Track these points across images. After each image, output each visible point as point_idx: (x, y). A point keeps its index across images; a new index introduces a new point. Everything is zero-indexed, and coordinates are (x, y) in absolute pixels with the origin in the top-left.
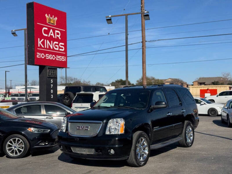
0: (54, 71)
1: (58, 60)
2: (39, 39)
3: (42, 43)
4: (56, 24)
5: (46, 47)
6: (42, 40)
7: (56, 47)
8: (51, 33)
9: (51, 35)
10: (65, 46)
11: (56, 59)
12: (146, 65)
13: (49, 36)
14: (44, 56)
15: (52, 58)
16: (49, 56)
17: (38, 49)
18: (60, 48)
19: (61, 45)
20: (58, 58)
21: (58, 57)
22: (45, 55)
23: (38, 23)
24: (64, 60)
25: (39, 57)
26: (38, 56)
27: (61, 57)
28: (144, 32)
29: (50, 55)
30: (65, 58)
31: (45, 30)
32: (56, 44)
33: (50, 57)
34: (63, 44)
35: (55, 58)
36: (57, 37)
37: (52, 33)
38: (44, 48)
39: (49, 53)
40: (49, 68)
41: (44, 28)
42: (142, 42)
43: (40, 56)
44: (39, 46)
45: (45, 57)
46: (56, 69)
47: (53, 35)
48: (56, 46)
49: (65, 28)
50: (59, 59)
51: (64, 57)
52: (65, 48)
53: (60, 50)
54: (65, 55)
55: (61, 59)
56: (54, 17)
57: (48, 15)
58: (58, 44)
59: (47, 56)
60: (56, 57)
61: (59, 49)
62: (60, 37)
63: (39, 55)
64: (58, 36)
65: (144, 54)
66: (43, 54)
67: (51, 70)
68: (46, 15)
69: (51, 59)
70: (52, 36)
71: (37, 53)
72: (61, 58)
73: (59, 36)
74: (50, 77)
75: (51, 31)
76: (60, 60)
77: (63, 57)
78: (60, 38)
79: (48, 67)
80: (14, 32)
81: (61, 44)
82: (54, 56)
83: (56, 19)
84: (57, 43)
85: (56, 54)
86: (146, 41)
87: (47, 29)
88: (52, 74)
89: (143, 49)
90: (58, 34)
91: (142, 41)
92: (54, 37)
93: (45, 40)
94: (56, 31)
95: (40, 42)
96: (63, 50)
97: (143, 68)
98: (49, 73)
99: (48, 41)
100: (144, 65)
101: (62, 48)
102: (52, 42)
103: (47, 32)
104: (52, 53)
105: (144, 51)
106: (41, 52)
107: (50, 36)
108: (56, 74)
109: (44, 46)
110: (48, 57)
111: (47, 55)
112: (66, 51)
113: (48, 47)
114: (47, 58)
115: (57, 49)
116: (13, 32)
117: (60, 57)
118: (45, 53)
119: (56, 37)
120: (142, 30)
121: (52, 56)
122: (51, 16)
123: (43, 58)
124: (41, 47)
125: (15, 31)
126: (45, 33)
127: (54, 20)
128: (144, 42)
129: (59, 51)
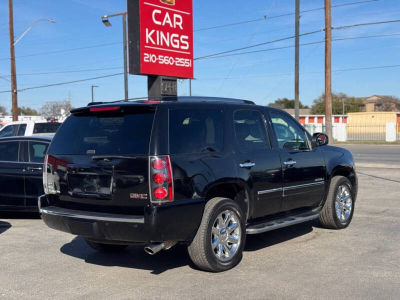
0: (172, 85)
1: (178, 65)
2: (147, 30)
3: (152, 36)
4: (175, 2)
5: (158, 44)
6: (153, 31)
7: (176, 43)
8: (167, 19)
9: (168, 22)
10: (190, 41)
11: (175, 63)
12: (331, 71)
13: (164, 24)
14: (156, 59)
15: (169, 62)
16: (163, 58)
17: (146, 47)
18: (181, 44)
19: (184, 40)
20: (178, 62)
21: (178, 60)
22: (157, 57)
23: (145, 3)
24: (187, 64)
25: (148, 61)
26: (146, 59)
27: (183, 59)
28: (329, 11)
29: (166, 57)
30: (189, 62)
31: (156, 14)
32: (174, 38)
33: (165, 60)
34: (187, 37)
35: (173, 61)
36: (177, 26)
37: (169, 18)
38: (156, 46)
39: (164, 54)
40: (164, 80)
41: (155, 11)
42: (324, 30)
43: (149, 59)
44: (147, 42)
45: (158, 61)
46: (176, 80)
47: (169, 22)
48: (175, 41)
49: (190, 9)
50: (180, 63)
51: (188, 60)
52: (189, 44)
53: (182, 47)
54: (190, 57)
55: (183, 64)
58: (179, 38)
59: (161, 58)
60: (175, 60)
61: (180, 46)
62: (182, 25)
63: (148, 57)
64: (178, 23)
65: (328, 51)
66: (154, 55)
67: (167, 82)
69: (167, 63)
70: (169, 24)
71: (145, 54)
72: (184, 61)
73: (180, 24)
74: (166, 94)
75: (167, 15)
76: (181, 65)
77: (186, 60)
78: (181, 28)
79: (162, 77)
80: (107, 19)
81: (183, 37)
82: (171, 58)
84: (177, 36)
85: (175, 55)
86: (332, 28)
87: (159, 12)
88: (168, 89)
89: (326, 42)
90: (178, 20)
91: (324, 28)
92: (171, 26)
93: (158, 32)
94: (175, 16)
95: (148, 36)
96: (187, 48)
97: (326, 77)
98: (164, 88)
99: (162, 33)
100: (328, 71)
101: (185, 45)
102: (168, 34)
103: (160, 17)
104: (169, 54)
105: (328, 46)
106: (151, 52)
107: (166, 23)
108: (175, 90)
109: (156, 41)
110: (162, 61)
111: (160, 56)
112: (191, 49)
113: (162, 44)
114: (160, 62)
115: (177, 46)
116: (104, 19)
117: (182, 61)
118: (157, 53)
119: (175, 27)
120: (325, 8)
121: (168, 59)
123: (154, 62)
124: (150, 44)
125: (107, 17)
126: (157, 20)
128: (329, 29)
129: (180, 49)
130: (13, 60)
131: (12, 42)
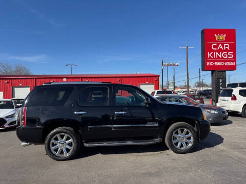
0: (222, 73)
2: (209, 53)
3: (211, 55)
4: (225, 39)
5: (215, 57)
6: (212, 53)
7: (225, 56)
8: (220, 47)
10: (235, 54)
13: (218, 49)
15: (221, 64)
17: (208, 59)
18: (228, 56)
19: (230, 54)
20: (227, 64)
22: (214, 63)
23: (208, 42)
24: (233, 64)
25: (209, 65)
32: (224, 54)
33: (219, 64)
34: (232, 53)
39: (218, 61)
40: (218, 72)
41: (213, 45)
46: (225, 72)
47: (222, 47)
49: (234, 41)
51: (233, 62)
52: (234, 56)
56: (223, 35)
57: (217, 35)
59: (216, 63)
60: (225, 63)
66: (212, 62)
67: (220, 73)
68: (215, 35)
70: (221, 49)
71: (207, 62)
73: (228, 48)
74: (219, 78)
75: (220, 45)
76: (229, 65)
79: (216, 71)
83: (225, 35)
84: (226, 53)
85: (224, 61)
87: (216, 44)
88: (220, 75)
90: (227, 46)
92: (223, 49)
93: (215, 53)
94: (225, 45)
95: (209, 55)
98: (218, 75)
99: (217, 53)
101: (231, 56)
102: (221, 53)
104: (221, 61)
106: (210, 61)
108: (224, 76)
109: (213, 57)
113: (217, 57)
114: (216, 65)
117: (229, 63)
118: (214, 61)
119: (225, 49)
122: (220, 35)
123: (212, 65)
124: (210, 58)
126: (214, 48)
127: (223, 37)
129: (227, 58)
130: (187, 69)
131: (187, 64)
